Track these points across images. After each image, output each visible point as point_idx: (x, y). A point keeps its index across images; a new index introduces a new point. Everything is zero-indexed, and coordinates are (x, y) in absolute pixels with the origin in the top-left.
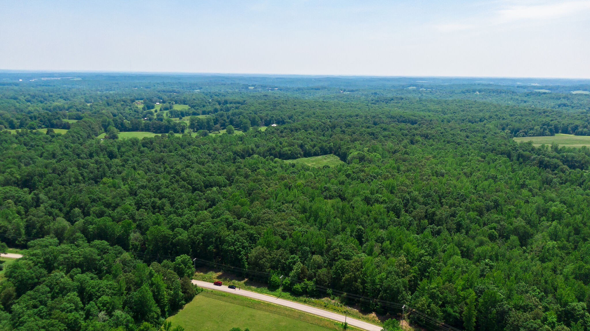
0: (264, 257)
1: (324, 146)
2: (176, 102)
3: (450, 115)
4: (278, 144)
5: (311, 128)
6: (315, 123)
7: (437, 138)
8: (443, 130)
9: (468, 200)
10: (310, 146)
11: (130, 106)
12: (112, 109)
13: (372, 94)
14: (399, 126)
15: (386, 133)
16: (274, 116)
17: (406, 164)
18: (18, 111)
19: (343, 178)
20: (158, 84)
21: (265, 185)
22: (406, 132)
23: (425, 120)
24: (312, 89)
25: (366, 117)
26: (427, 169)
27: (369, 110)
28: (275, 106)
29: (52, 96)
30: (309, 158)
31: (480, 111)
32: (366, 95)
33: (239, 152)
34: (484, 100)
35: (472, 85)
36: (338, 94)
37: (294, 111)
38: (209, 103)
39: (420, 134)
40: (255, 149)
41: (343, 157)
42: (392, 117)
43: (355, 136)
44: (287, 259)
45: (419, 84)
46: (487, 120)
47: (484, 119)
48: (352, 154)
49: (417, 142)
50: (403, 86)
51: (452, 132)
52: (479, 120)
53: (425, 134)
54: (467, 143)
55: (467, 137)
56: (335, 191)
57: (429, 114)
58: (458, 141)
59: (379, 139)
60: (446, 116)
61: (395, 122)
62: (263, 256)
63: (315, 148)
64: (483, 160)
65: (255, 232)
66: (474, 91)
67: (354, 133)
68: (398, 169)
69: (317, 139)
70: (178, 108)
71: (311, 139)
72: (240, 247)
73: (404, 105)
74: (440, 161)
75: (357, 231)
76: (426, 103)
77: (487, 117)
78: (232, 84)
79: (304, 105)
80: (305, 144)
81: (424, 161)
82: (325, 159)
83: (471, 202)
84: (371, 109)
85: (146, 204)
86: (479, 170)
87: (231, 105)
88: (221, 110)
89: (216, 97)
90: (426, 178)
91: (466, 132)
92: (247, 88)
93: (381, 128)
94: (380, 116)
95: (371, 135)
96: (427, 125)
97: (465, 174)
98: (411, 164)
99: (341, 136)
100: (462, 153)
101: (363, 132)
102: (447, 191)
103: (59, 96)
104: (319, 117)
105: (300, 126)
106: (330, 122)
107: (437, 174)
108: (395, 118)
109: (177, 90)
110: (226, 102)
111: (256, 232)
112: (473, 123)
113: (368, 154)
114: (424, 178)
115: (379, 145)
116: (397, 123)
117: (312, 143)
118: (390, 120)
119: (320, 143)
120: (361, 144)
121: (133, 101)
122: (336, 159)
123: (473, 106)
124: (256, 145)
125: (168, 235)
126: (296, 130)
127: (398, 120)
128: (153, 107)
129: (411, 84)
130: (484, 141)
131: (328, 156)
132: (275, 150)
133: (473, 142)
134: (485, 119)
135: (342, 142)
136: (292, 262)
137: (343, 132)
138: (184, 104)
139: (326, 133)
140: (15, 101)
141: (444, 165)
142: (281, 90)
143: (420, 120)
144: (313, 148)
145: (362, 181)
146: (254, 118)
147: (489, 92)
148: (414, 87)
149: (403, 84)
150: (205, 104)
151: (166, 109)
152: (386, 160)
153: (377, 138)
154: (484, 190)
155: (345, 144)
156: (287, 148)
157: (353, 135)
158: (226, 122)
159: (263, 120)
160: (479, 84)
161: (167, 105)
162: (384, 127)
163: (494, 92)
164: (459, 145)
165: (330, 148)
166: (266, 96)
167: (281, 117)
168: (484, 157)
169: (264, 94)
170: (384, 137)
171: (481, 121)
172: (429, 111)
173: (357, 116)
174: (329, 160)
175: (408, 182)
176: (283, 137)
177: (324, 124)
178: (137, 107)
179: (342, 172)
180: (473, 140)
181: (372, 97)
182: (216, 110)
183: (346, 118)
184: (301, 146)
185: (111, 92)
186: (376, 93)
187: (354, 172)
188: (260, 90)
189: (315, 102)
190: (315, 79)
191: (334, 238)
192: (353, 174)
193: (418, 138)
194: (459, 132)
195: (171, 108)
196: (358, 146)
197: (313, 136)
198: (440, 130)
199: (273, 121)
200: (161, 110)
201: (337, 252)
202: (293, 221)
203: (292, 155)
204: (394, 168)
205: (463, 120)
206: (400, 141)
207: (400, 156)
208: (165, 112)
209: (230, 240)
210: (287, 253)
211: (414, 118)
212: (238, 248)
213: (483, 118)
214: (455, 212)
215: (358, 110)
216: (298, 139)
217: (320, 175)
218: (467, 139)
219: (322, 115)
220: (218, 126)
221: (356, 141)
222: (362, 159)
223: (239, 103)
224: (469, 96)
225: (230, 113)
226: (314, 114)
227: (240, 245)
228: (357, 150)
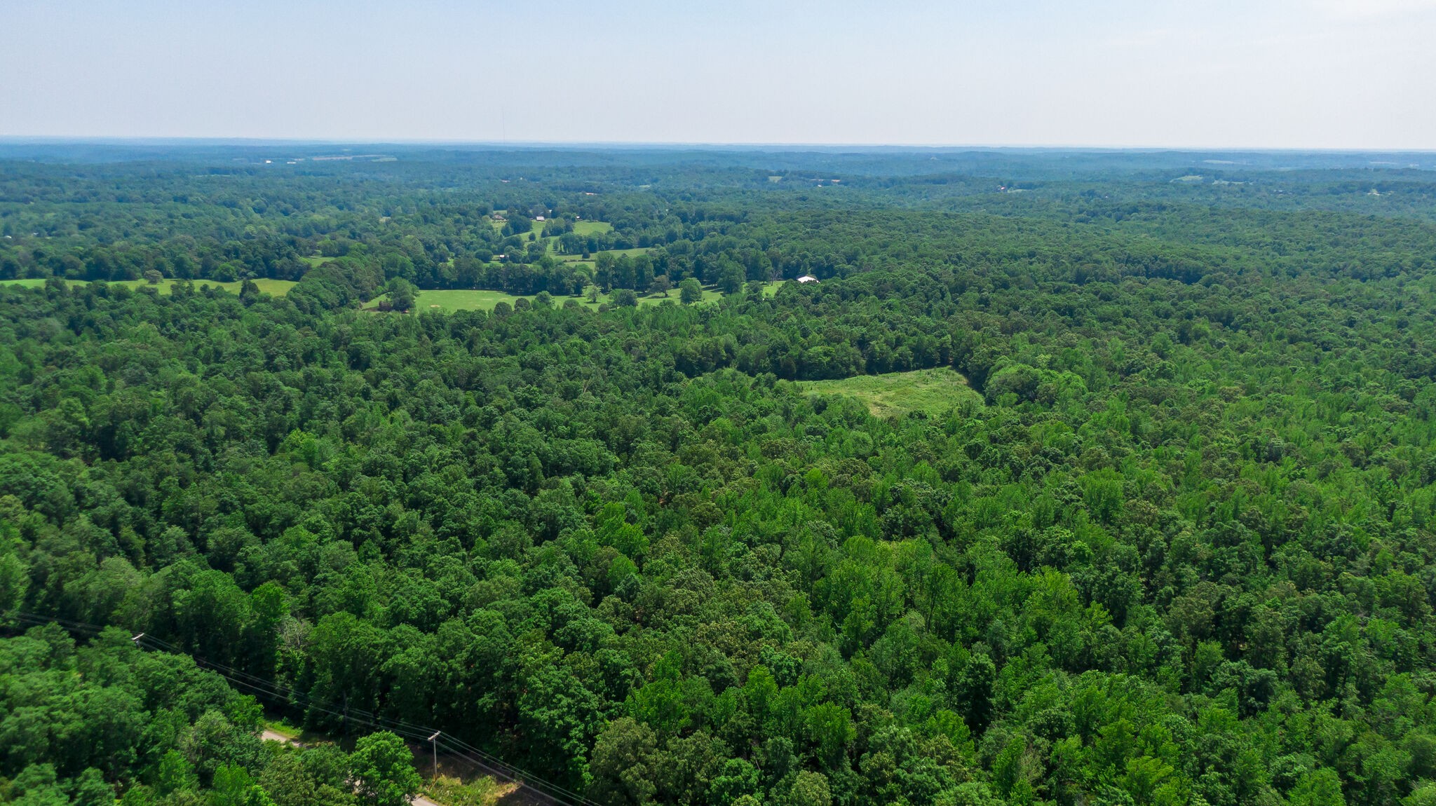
0: (641, 760)
1: (926, 343)
2: (583, 216)
3: (1298, 256)
4: (798, 334)
5: (898, 290)
6: (910, 276)
7: (1257, 328)
8: (1276, 303)
9: (1364, 560)
10: (886, 342)
11: (475, 225)
12: (431, 233)
13: (1083, 194)
14: (1148, 289)
15: (1108, 309)
16: (809, 255)
17: (1162, 410)
18: (224, 234)
19: (956, 458)
20: (558, 169)
21: (718, 473)
22: (1166, 305)
23: (1223, 270)
24: (927, 181)
25: (1056, 258)
26: (1227, 433)
27: (1068, 238)
28: (818, 227)
29: (313, 199)
30: (880, 377)
31: (1386, 244)
32: (1067, 199)
33: (691, 354)
34: (1397, 215)
35: (1357, 171)
36: (991, 194)
37: (864, 241)
38: (661, 217)
39: (1207, 313)
40: (736, 346)
41: (978, 380)
42: (1129, 260)
43: (1016, 317)
44: (716, 771)
45: (1210, 167)
46: (1407, 271)
47: (1397, 269)
48: (1001, 372)
49: (1197, 337)
50: (1168, 174)
51: (1305, 308)
52: (1382, 270)
53: (1222, 314)
54: (1350, 344)
55: (1351, 323)
56: (925, 506)
57: (1237, 251)
58: (1324, 339)
59: (1085, 327)
60: (1284, 259)
61: (1136, 274)
62: (635, 753)
63: (900, 349)
64: (1405, 402)
65: (625, 662)
66: (1365, 188)
67: (1016, 309)
68: (1135, 430)
69: (910, 322)
70: (583, 229)
71: (890, 322)
72: (569, 713)
73: (1166, 226)
74: (1269, 405)
75: (971, 673)
76: (1230, 220)
77: (1407, 263)
78: (730, 169)
79: (891, 224)
80: (873, 338)
81: (1217, 401)
82: (926, 382)
83: (1375, 569)
84: (1074, 236)
85: (365, 522)
86: (1394, 441)
87: (712, 224)
88: (685, 236)
89: (681, 204)
90: (1223, 466)
91: (1345, 306)
92: (766, 179)
93: (1096, 293)
94: (1096, 256)
95: (1063, 314)
96: (1230, 286)
97: (1349, 452)
98: (1174, 414)
99: (977, 316)
100: (1338, 379)
101: (1043, 306)
102: (1292, 517)
103: (329, 199)
104: (927, 259)
105: (866, 286)
106: (955, 271)
107: (1258, 453)
108: (1139, 262)
109: (596, 183)
110: (700, 216)
111: (634, 658)
112: (1364, 280)
113: (1048, 374)
114: (1216, 465)
115: (1083, 346)
116: (1143, 278)
117: (891, 335)
118: (1125, 268)
119: (915, 334)
120: (1032, 341)
121: (483, 212)
122: (955, 384)
123: (1366, 231)
124: (738, 338)
125: (370, 646)
126: (857, 295)
127: (1146, 267)
128: (527, 228)
129: (1191, 169)
130: (1405, 337)
131: (933, 371)
132: (787, 351)
133: (1367, 338)
134: (1402, 269)
135: (977, 334)
136: (728, 784)
137: (985, 302)
138: (602, 220)
139: (935, 306)
140: (229, 210)
141: (1281, 420)
142: (846, 184)
143: (1211, 268)
144: (894, 349)
145: (1017, 472)
146: (756, 260)
147: (1411, 191)
148: (1198, 178)
149: (1167, 167)
150: (650, 221)
151: (556, 232)
152: (1099, 398)
153: (1079, 324)
154: (1418, 523)
155: (984, 341)
156: (819, 349)
157: (1013, 313)
158: (686, 269)
159: (780, 266)
160: (1376, 170)
161: (560, 222)
162: (1104, 291)
163: (1422, 191)
164: (1325, 349)
165: (943, 351)
166: (804, 199)
167: (827, 258)
168: (1410, 396)
169: (799, 195)
170: (1101, 319)
171: (1389, 273)
172: (1237, 242)
173: (1032, 255)
174: (935, 385)
175: (1161, 481)
176: (818, 315)
177: (936, 278)
178: (491, 228)
179: (960, 434)
180: (1369, 333)
181: (1081, 202)
182: (672, 237)
183: (999, 261)
184: (862, 343)
185: (451, 190)
186: (1092, 193)
187: (993, 440)
188: (795, 184)
189: (924, 216)
190: (938, 156)
191: (885, 704)
192: (989, 447)
193: (1202, 325)
194: (1325, 308)
195: (568, 229)
196: (1025, 348)
197: (899, 314)
198: (1269, 302)
199: (805, 267)
200: (544, 235)
201: (884, 766)
202: (763, 622)
203: (833, 368)
204: (1121, 426)
205: (1336, 270)
206: (1148, 333)
207: (1144, 382)
208: (553, 239)
209: (540, 685)
210: (717, 750)
211: (1193, 262)
212: (561, 717)
213: (1397, 264)
214: (1319, 611)
215: (1038, 239)
216: (856, 323)
217: (890, 443)
218: (1351, 332)
219: (936, 251)
220: (663, 278)
221: (1018, 330)
222: (1027, 391)
223: (731, 218)
224: (1349, 201)
225: (703, 244)
226: (915, 248)
227: (569, 706)
228: (1017, 359)
